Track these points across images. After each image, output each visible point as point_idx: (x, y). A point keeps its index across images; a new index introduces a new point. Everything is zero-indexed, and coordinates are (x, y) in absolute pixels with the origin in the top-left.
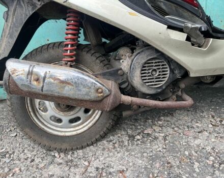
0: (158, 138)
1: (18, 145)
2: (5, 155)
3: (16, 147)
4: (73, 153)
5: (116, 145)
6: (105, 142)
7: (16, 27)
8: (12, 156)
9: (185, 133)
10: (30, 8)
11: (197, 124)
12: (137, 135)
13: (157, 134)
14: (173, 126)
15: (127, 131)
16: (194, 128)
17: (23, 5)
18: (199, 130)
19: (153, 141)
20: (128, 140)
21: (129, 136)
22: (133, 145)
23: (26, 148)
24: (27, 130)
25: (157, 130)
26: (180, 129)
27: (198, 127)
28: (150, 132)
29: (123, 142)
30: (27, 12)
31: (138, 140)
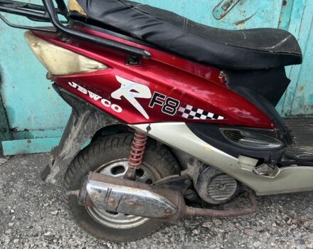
0: (216, 235)
1: (63, 227)
2: (53, 240)
3: (62, 230)
4: (126, 244)
5: (172, 239)
6: (159, 234)
7: (86, 134)
8: (60, 241)
9: (246, 231)
10: (104, 122)
11: (261, 221)
12: (195, 228)
13: (216, 230)
14: (235, 220)
15: (184, 222)
16: (256, 225)
17: (97, 117)
18: (261, 228)
19: (211, 238)
20: (185, 235)
21: (186, 230)
22: (190, 240)
23: (74, 232)
24: (83, 223)
25: (217, 224)
26: (241, 225)
27: (261, 225)
28: (209, 226)
29: (179, 235)
30: (101, 125)
31: (196, 235)
